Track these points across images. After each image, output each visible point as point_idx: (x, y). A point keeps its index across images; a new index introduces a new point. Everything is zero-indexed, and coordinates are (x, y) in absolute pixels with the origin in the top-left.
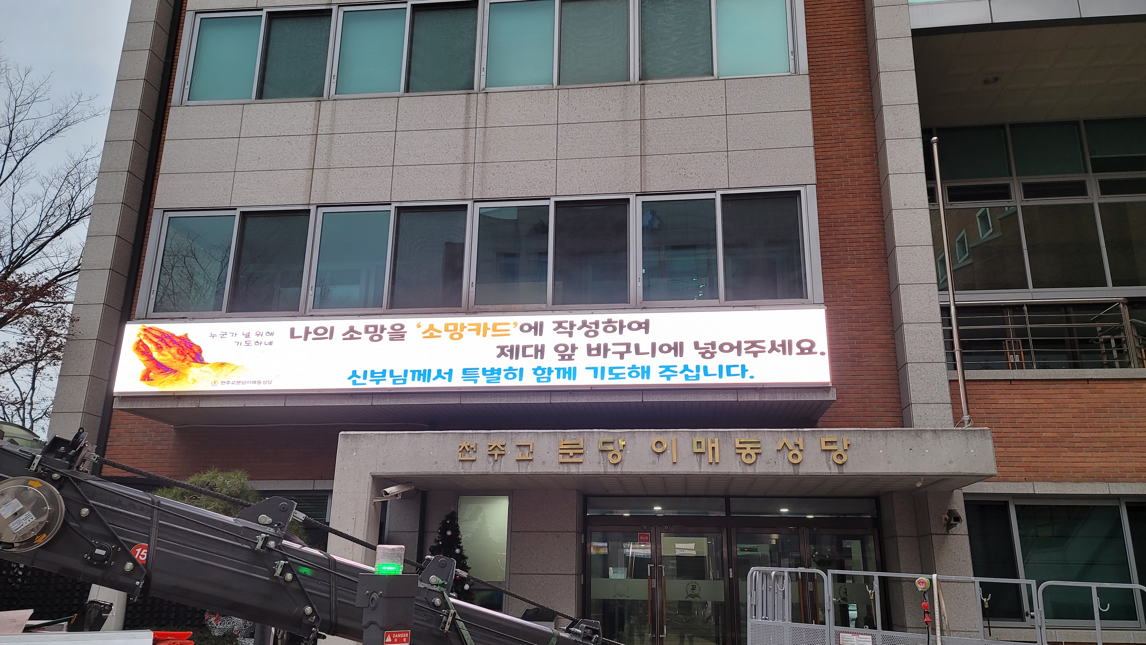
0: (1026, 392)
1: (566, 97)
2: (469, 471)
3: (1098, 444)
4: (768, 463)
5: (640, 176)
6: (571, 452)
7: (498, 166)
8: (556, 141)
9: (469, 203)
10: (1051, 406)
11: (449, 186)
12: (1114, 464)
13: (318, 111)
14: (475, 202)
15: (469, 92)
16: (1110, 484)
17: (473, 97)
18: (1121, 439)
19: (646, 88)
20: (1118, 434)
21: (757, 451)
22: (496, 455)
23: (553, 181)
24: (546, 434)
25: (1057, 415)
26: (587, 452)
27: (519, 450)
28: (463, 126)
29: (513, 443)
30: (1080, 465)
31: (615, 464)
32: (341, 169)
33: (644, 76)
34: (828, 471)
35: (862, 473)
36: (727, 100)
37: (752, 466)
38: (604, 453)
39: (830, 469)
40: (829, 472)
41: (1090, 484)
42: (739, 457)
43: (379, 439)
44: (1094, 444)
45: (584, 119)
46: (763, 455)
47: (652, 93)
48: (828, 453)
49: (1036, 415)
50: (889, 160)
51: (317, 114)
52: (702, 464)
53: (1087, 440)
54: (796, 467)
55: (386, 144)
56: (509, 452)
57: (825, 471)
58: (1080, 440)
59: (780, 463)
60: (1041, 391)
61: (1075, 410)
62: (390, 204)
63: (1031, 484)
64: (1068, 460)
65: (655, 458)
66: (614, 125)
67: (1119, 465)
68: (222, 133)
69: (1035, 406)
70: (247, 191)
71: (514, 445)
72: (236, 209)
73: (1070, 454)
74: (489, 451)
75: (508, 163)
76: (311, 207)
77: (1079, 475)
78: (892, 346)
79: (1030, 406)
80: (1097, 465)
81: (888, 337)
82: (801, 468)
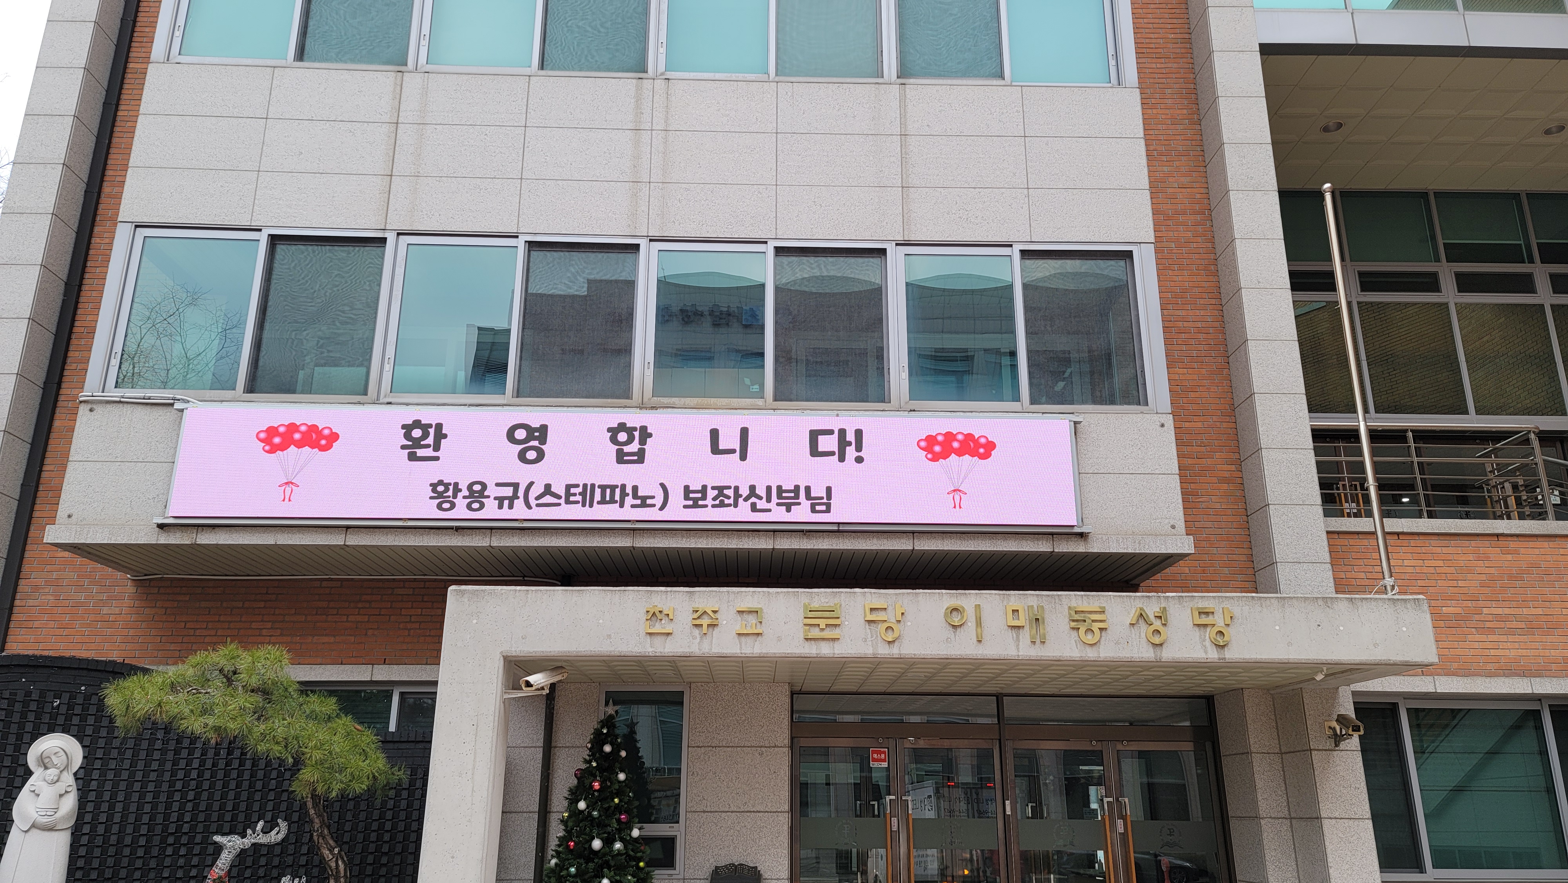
0: (1419, 550)
1: (789, 94)
2: (662, 651)
3: (1514, 624)
4: (1117, 643)
5: (901, 216)
6: (822, 623)
7: (687, 190)
8: (775, 157)
9: (643, 243)
10: (1452, 570)
11: (610, 214)
12: (1536, 652)
13: (399, 88)
14: (651, 240)
15: (641, 77)
16: (1532, 679)
17: (647, 84)
18: (1544, 618)
19: (908, 91)
20: (1539, 611)
21: (1102, 625)
22: (705, 626)
23: (772, 217)
24: (781, 595)
25: (1461, 583)
26: (847, 623)
27: (739, 618)
28: (631, 126)
29: (731, 607)
30: (1493, 652)
31: (889, 642)
32: (438, 179)
33: (904, 72)
34: (1203, 655)
35: (1251, 659)
36: (1026, 115)
37: (1095, 648)
38: (872, 625)
39: (1206, 652)
40: (1205, 657)
41: (1507, 680)
42: (1075, 633)
43: (514, 598)
44: (1509, 625)
45: (816, 128)
46: (1109, 631)
47: (917, 97)
48: (1202, 628)
49: (1433, 583)
50: (1235, 219)
51: (398, 91)
52: (1021, 643)
53: (1499, 618)
54: (1158, 648)
55: (510, 144)
56: (725, 622)
57: (1199, 656)
58: (1490, 618)
59: (1135, 643)
60: (1439, 550)
61: (1484, 577)
62: (517, 237)
63: (1430, 678)
64: (1476, 645)
65: (949, 632)
66: (861, 140)
67: (1542, 652)
68: (237, 110)
69: (1432, 570)
70: (281, 202)
71: (733, 611)
72: (260, 230)
73: (1478, 637)
74: (693, 619)
75: (702, 185)
76: (387, 235)
77: (1490, 666)
78: (1239, 481)
79: (1425, 570)
80: (1513, 653)
81: (1233, 467)
82: (1164, 650)
